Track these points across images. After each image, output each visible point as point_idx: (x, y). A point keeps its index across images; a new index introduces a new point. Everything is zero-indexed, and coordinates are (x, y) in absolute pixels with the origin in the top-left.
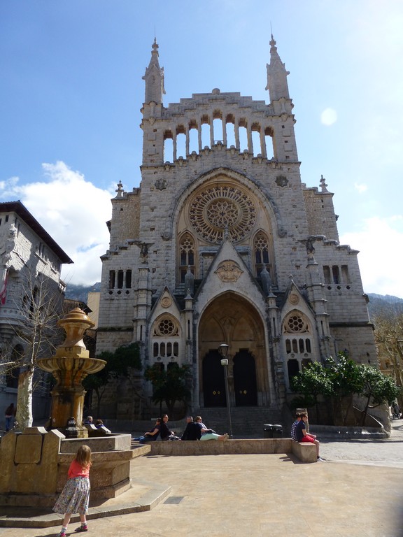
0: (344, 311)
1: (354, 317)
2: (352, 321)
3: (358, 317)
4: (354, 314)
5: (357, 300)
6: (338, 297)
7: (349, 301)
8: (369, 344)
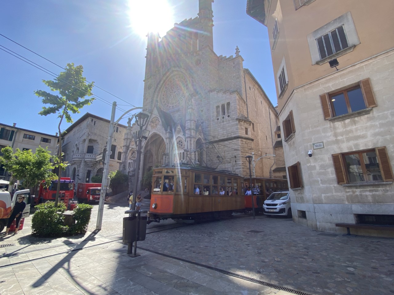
0: (225, 132)
1: (230, 134)
2: (228, 137)
3: (232, 134)
4: (230, 132)
5: (233, 123)
6: (222, 124)
7: (227, 125)
8: (237, 150)
